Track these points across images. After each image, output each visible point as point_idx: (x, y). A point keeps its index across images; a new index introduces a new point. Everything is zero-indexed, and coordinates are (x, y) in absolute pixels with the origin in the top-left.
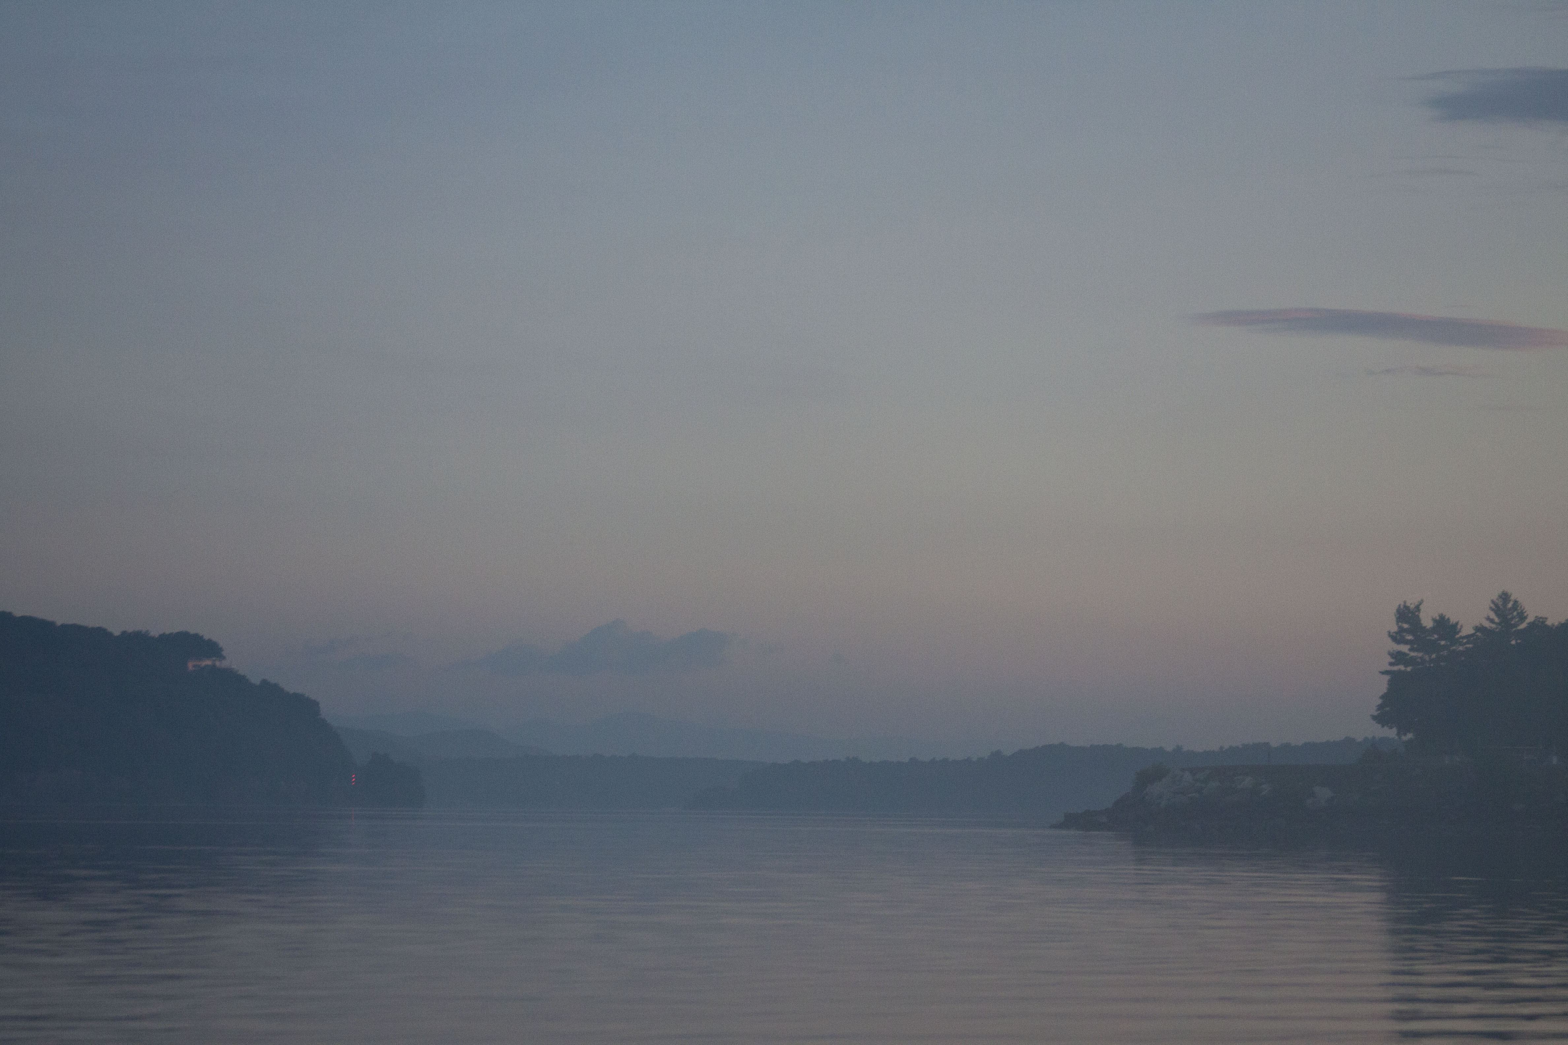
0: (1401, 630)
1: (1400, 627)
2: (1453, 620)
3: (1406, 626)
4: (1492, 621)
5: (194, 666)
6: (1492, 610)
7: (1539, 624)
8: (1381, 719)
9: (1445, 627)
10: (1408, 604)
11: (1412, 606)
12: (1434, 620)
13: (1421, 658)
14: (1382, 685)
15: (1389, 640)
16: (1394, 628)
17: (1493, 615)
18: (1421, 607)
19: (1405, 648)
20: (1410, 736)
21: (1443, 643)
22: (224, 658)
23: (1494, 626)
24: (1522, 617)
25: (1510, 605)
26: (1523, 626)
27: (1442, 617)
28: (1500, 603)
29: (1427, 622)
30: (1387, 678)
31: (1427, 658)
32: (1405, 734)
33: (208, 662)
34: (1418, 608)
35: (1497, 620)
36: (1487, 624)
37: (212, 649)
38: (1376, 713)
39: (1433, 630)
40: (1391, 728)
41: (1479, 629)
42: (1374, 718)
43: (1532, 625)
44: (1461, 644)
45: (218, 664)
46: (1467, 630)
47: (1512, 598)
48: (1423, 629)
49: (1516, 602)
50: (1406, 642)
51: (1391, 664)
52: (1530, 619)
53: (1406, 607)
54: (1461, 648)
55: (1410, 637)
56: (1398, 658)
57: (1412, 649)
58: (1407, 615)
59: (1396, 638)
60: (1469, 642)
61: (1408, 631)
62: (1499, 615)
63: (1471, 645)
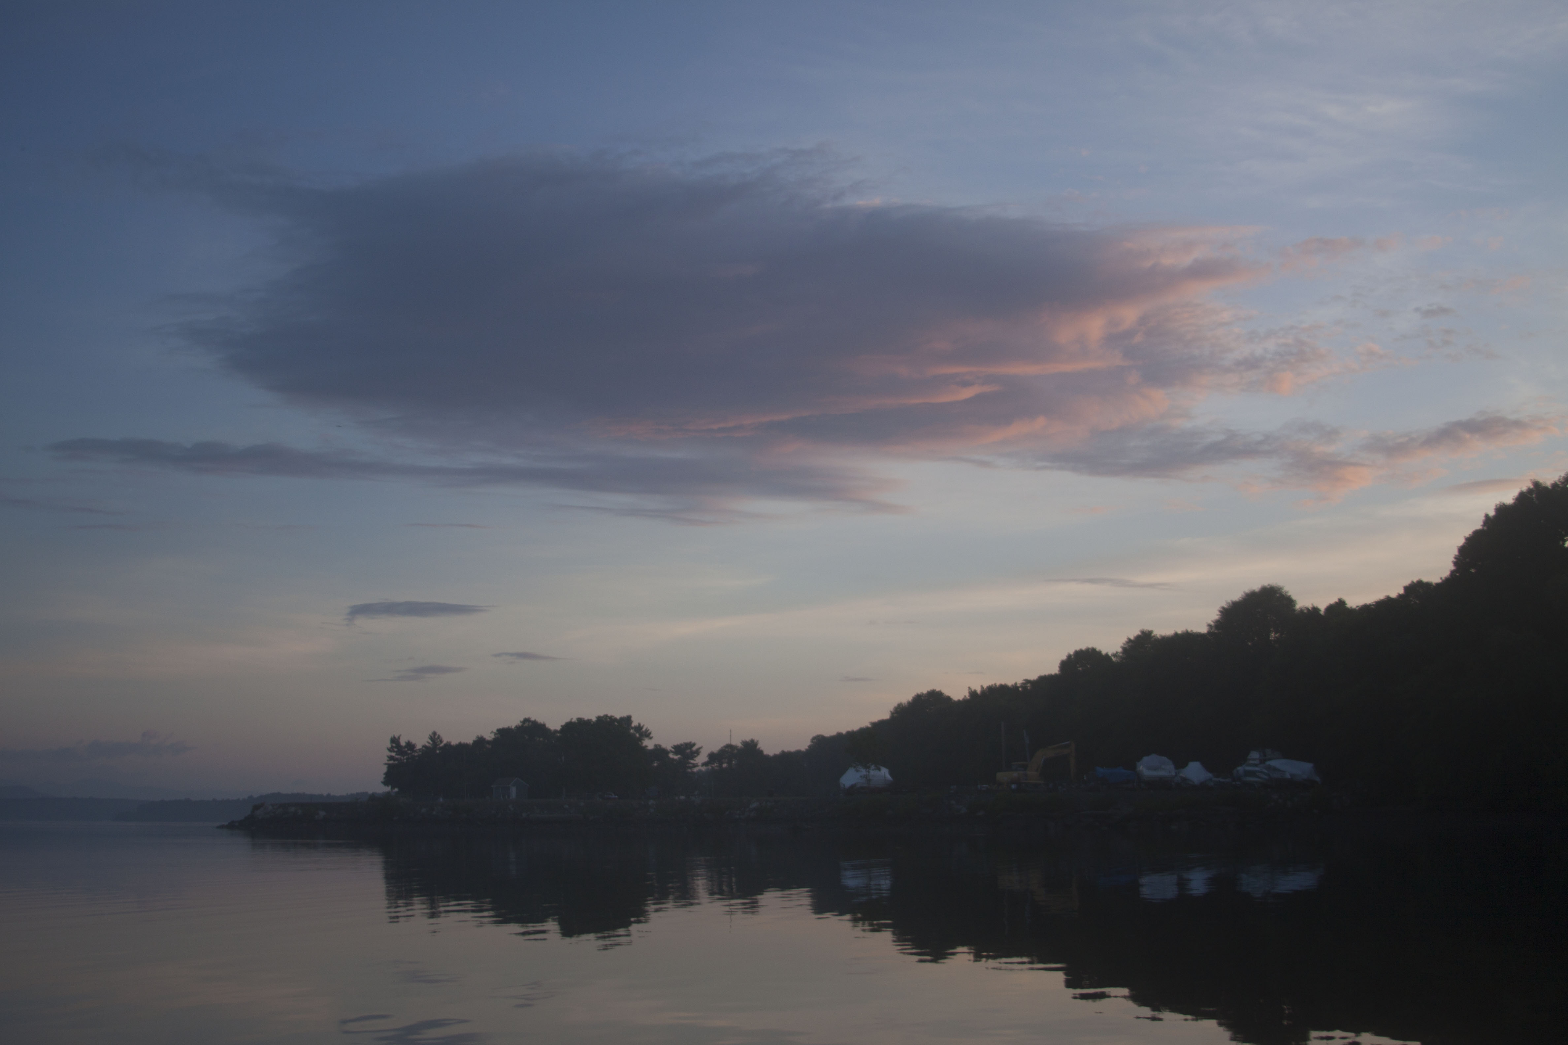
0: (392, 747)
1: (391, 745)
2: (413, 743)
3: (394, 745)
4: (429, 743)
6: (429, 738)
7: (448, 745)
8: (386, 783)
9: (410, 746)
11: (397, 737)
12: (406, 743)
13: (400, 758)
14: (385, 769)
15: (387, 750)
16: (389, 746)
17: (430, 741)
19: (393, 754)
20: (396, 790)
21: (409, 752)
23: (430, 745)
24: (441, 741)
25: (436, 737)
26: (442, 745)
27: (409, 742)
28: (432, 736)
29: (403, 743)
30: (386, 766)
31: (402, 758)
32: (394, 789)
34: (399, 738)
35: (431, 743)
36: (427, 744)
39: (405, 747)
40: (388, 786)
41: (424, 746)
42: (382, 782)
43: (446, 745)
44: (417, 752)
46: (419, 746)
47: (438, 734)
48: (401, 746)
49: (439, 735)
50: (394, 751)
51: (388, 761)
52: (445, 742)
53: (394, 737)
54: (416, 754)
55: (396, 750)
56: (391, 758)
57: (397, 754)
58: (395, 741)
59: (390, 750)
60: (420, 751)
61: (395, 747)
62: (432, 741)
63: (420, 753)
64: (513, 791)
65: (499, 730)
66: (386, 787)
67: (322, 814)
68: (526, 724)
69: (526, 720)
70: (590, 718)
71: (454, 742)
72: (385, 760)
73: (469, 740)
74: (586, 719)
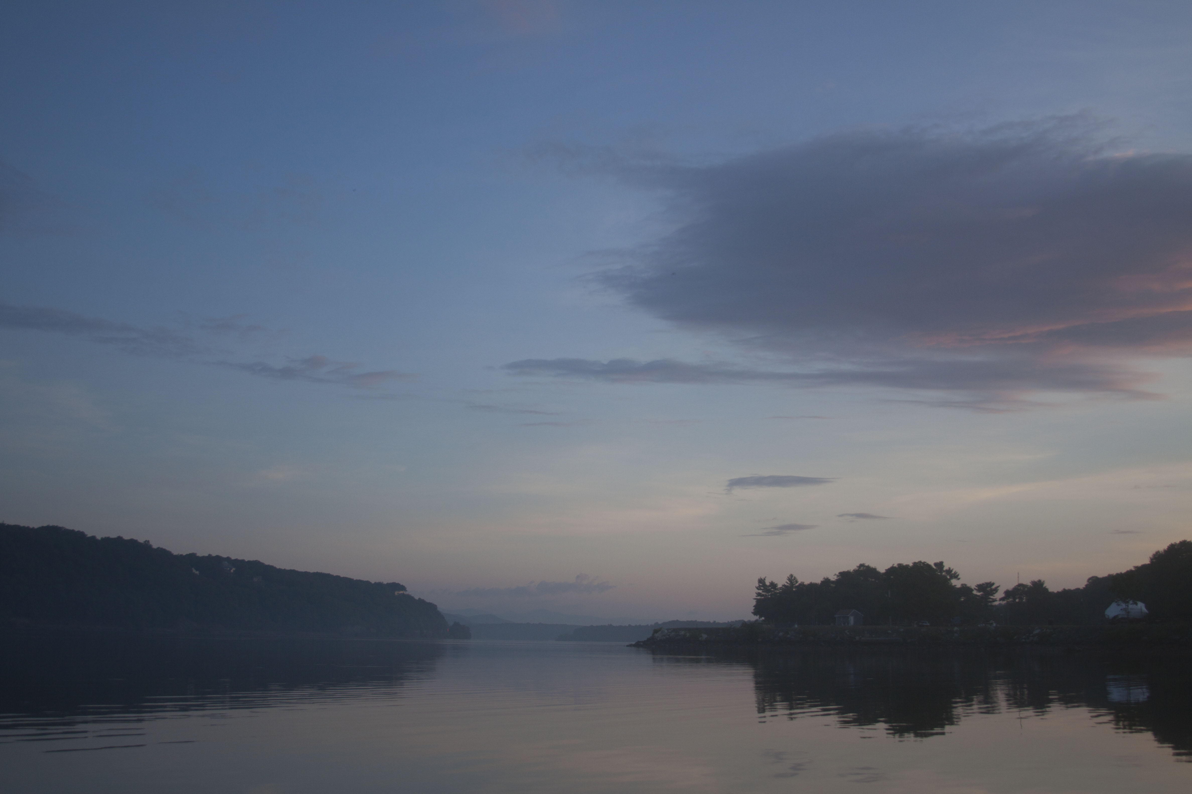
0: (760, 586)
1: (759, 585)
2: (776, 583)
3: (761, 584)
4: (787, 583)
5: (397, 593)
6: (788, 579)
7: (802, 585)
8: (755, 613)
9: (773, 585)
10: (762, 578)
11: (763, 579)
12: (770, 583)
13: (765, 594)
14: (754, 603)
15: (756, 589)
16: (757, 585)
17: (788, 581)
18: (766, 579)
19: (760, 591)
20: (763, 618)
21: (772, 590)
22: (407, 591)
23: (788, 584)
24: (797, 582)
25: (793, 578)
26: (797, 584)
27: (772, 582)
28: (790, 578)
29: (768, 583)
30: (755, 600)
31: (767, 594)
32: (761, 618)
33: (402, 592)
34: (765, 579)
35: (789, 583)
36: (786, 584)
37: (403, 588)
38: (753, 611)
39: (769, 586)
40: (757, 616)
41: (784, 585)
42: (752, 613)
43: (800, 584)
44: (778, 590)
45: (405, 593)
46: (780, 586)
47: (794, 576)
48: (766, 586)
50: (761, 589)
51: (756, 596)
52: (799, 582)
53: (761, 579)
54: (778, 591)
55: (762, 588)
56: (759, 594)
57: (763, 592)
58: (761, 581)
59: (757, 588)
60: (780, 589)
61: (761, 586)
62: (790, 581)
63: (781, 591)
64: (852, 620)
65: (840, 573)
66: (755, 616)
67: (705, 636)
68: (862, 569)
69: (862, 565)
70: (907, 564)
71: (807, 582)
72: (754, 596)
73: (818, 580)
74: (904, 564)
